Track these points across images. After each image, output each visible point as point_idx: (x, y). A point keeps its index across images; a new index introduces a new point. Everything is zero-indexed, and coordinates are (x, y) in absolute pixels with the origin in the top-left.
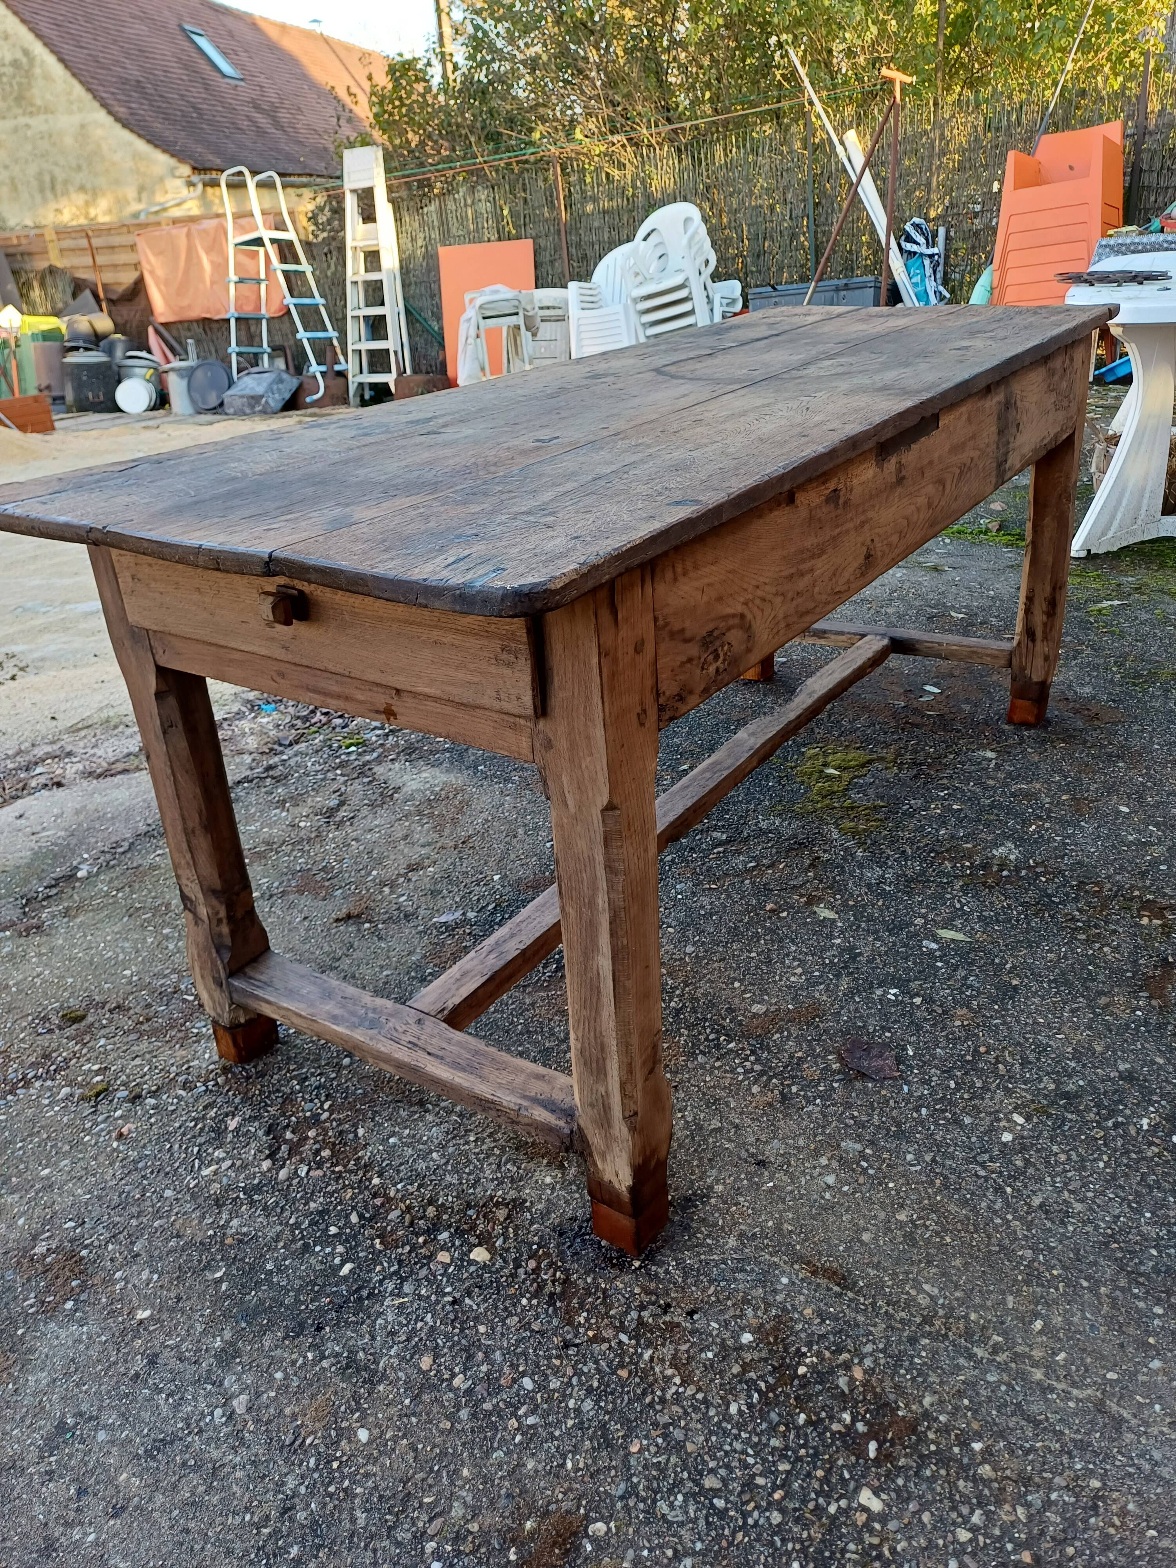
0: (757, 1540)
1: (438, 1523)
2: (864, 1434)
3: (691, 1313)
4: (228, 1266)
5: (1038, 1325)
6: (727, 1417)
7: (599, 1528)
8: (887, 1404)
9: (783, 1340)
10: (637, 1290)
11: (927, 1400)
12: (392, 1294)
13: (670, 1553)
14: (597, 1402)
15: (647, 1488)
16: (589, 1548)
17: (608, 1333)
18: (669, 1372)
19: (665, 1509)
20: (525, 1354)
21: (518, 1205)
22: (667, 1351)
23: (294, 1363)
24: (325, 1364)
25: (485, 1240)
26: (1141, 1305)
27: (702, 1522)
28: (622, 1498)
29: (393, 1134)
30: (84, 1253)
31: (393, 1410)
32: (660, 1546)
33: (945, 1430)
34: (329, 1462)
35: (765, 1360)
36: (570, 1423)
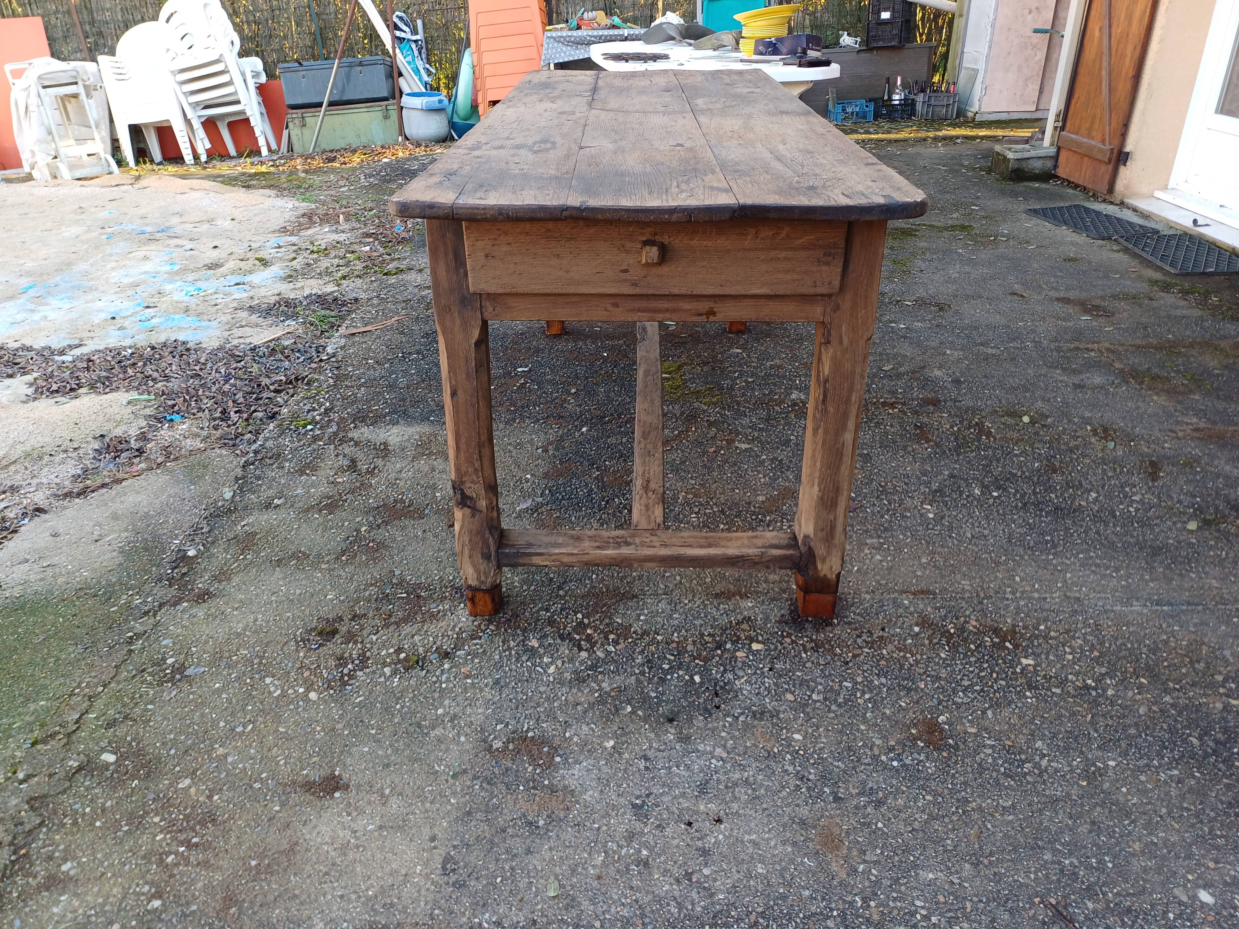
0: (1005, 692)
1: (875, 749)
2: (1000, 642)
3: (883, 629)
4: (630, 704)
5: (1017, 579)
6: (945, 659)
7: (941, 719)
8: (996, 629)
9: (932, 623)
10: (849, 631)
11: (1009, 621)
12: (735, 679)
13: (979, 712)
14: (886, 677)
15: (945, 697)
16: (947, 727)
17: (858, 651)
18: (902, 654)
19: (960, 700)
20: (830, 675)
21: (748, 619)
22: (890, 647)
23: (725, 726)
24: (742, 719)
25: (752, 640)
26: (1043, 557)
27: (979, 697)
28: (939, 704)
29: (639, 616)
30: (530, 734)
31: (800, 721)
32: (973, 712)
33: (1025, 627)
34: (797, 753)
35: (934, 633)
36: (885, 690)
